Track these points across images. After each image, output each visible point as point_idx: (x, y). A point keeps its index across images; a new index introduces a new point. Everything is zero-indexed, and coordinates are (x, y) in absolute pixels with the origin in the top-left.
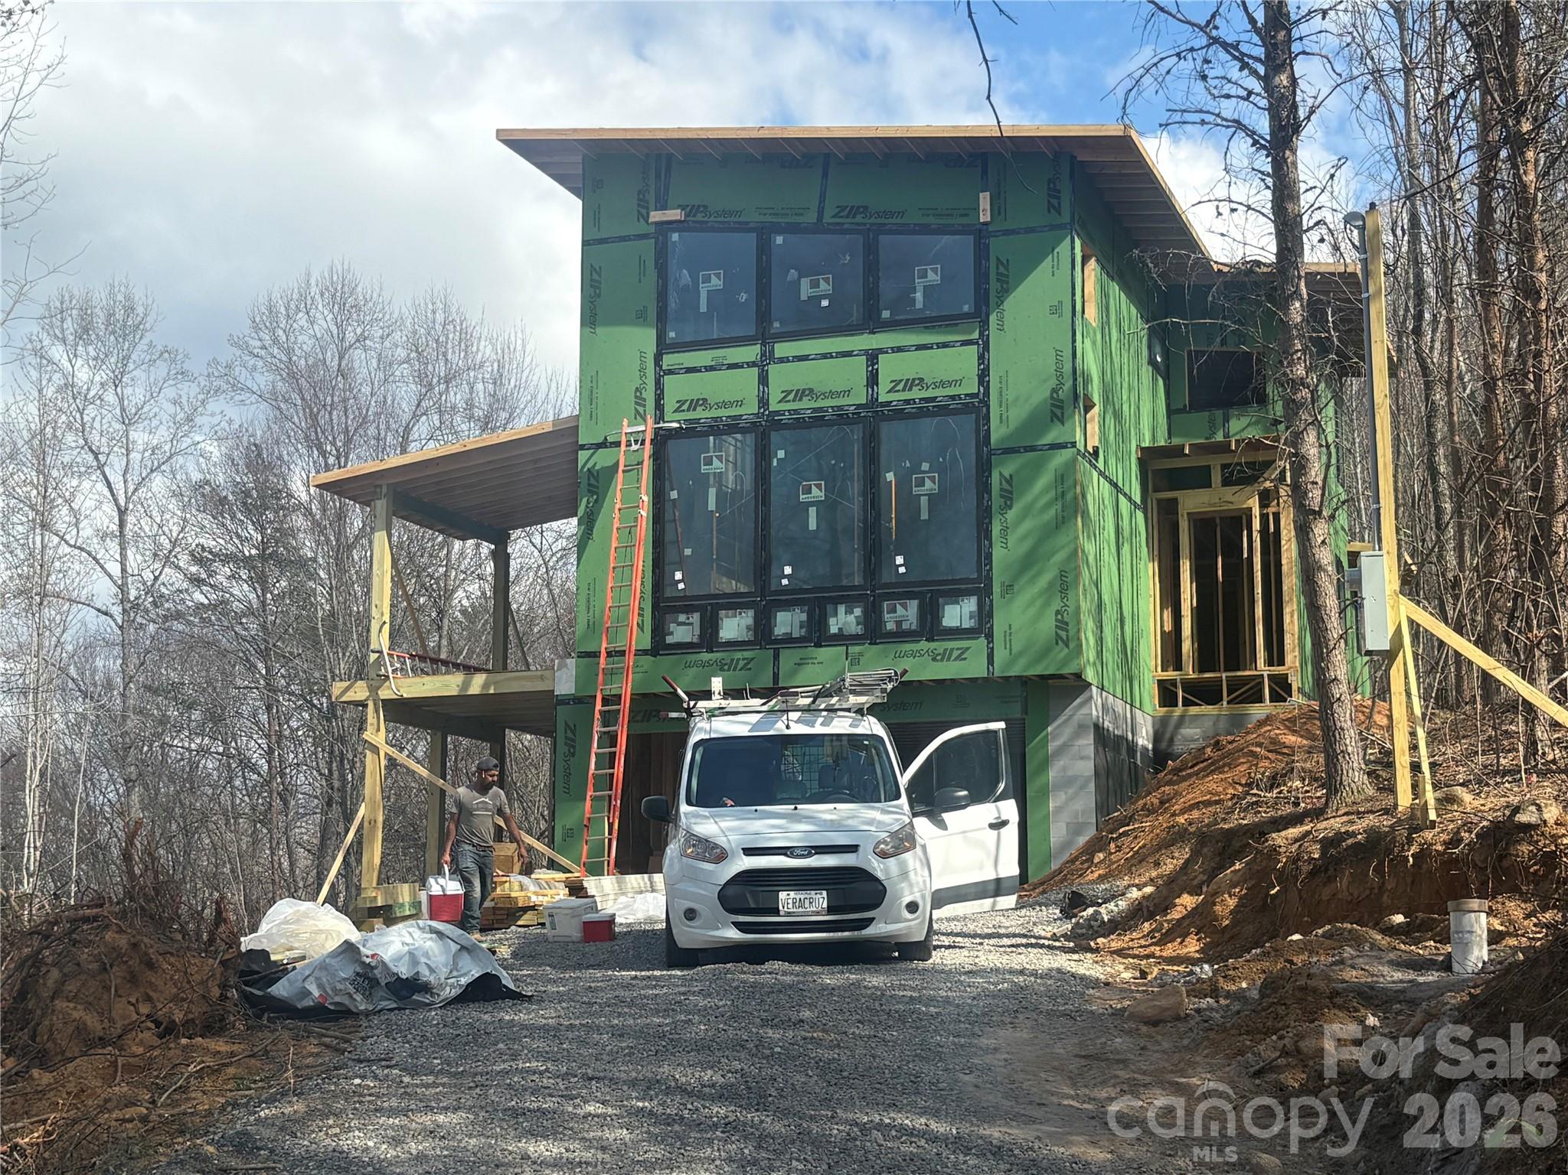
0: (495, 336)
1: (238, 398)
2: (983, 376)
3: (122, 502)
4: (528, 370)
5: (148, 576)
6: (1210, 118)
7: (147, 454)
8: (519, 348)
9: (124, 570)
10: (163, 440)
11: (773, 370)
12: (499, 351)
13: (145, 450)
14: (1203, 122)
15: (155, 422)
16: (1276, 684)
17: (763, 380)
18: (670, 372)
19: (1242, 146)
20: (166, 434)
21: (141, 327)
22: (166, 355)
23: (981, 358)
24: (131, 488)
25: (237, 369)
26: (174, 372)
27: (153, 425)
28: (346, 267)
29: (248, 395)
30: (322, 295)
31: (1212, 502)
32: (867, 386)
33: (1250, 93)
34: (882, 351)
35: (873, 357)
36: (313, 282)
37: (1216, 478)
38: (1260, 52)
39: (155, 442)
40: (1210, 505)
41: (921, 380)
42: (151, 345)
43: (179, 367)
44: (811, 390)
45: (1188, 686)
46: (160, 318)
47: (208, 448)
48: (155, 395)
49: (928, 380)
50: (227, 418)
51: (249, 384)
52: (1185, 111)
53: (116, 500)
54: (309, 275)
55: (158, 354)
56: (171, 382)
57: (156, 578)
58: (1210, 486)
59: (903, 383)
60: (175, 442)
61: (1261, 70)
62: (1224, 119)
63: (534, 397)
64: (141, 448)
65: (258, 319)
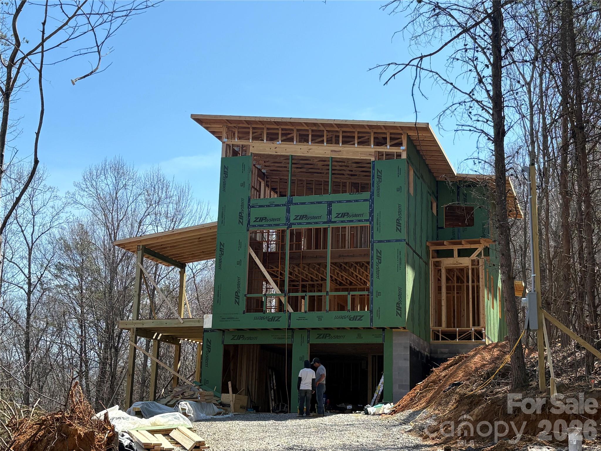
0: (178, 186)
1: (76, 206)
2: (371, 213)
3: (30, 245)
4: (190, 200)
5: (39, 274)
6: (472, 129)
7: (40, 227)
8: (187, 191)
9: (29, 272)
10: (47, 222)
11: (292, 207)
12: (179, 193)
13: (40, 226)
14: (470, 130)
15: (44, 215)
16: (476, 333)
17: (288, 211)
18: (253, 207)
19: (483, 139)
20: (49, 220)
21: (41, 178)
22: (50, 190)
23: (371, 206)
24: (34, 240)
25: (77, 195)
26: (53, 196)
27: (44, 216)
28: (120, 158)
29: (80, 205)
30: (110, 168)
31: (454, 263)
32: (327, 215)
33: (487, 120)
34: (333, 202)
35: (330, 204)
36: (107, 164)
37: (456, 253)
38: (491, 106)
39: (44, 223)
40: (453, 264)
41: (348, 213)
42: (45, 186)
43: (55, 194)
44: (306, 216)
45: (444, 333)
46: (49, 175)
47: (65, 226)
48: (45, 204)
49: (350, 214)
50: (72, 214)
51: (81, 201)
52: (463, 125)
53: (28, 244)
54: (106, 161)
55: (47, 189)
56: (52, 200)
57: (42, 275)
58: (453, 257)
59: (341, 215)
60: (52, 223)
61: (491, 112)
62: (477, 129)
63: (191, 211)
64: (39, 225)
65: (85, 177)
